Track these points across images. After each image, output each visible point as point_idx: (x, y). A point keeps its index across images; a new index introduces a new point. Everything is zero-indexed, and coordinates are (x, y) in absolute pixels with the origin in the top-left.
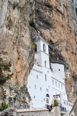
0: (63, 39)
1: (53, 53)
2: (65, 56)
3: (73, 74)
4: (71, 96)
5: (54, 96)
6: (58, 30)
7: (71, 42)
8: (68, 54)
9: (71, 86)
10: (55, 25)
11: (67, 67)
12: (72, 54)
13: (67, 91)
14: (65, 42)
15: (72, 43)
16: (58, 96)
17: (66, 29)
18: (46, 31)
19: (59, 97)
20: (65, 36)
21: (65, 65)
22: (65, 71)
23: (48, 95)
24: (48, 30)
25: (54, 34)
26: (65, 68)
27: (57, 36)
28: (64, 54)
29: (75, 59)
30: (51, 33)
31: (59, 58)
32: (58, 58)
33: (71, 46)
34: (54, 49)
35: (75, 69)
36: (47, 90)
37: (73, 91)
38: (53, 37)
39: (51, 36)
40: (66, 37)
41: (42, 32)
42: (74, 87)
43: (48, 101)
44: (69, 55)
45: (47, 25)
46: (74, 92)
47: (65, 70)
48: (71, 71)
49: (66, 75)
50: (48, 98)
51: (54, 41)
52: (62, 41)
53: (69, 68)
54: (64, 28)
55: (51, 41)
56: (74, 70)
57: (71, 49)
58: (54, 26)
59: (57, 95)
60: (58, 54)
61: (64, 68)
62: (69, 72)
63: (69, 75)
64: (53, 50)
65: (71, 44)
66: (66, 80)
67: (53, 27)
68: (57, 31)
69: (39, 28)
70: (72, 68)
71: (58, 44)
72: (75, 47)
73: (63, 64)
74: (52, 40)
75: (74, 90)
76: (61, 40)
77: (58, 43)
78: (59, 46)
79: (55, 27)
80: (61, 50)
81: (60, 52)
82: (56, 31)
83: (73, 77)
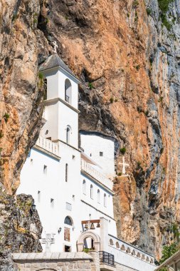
0: (117, 69)
2: (118, 117)
3: (136, 166)
4: (126, 226)
5: (83, 222)
6: (108, 41)
7: (139, 79)
8: (128, 112)
9: (129, 198)
10: (100, 26)
12: (137, 112)
13: (117, 212)
14: (123, 79)
15: (140, 83)
16: (95, 225)
17: (128, 41)
18: (73, 41)
19: (98, 226)
20: (123, 61)
21: (116, 141)
22: (116, 158)
23: (68, 220)
24: (81, 40)
25: (94, 53)
26: (116, 149)
27: (101, 59)
28: (117, 111)
29: (144, 128)
30: (86, 51)
31: (104, 123)
32: (100, 122)
33: (138, 91)
34: (91, 95)
35: (142, 154)
36: (68, 205)
37: (132, 212)
38: (92, 63)
39: (88, 57)
40: (125, 64)
41: (64, 46)
42: (136, 201)
43: (69, 234)
44: (130, 115)
45: (78, 25)
46: (134, 217)
47: (115, 154)
48: (131, 160)
49: (117, 168)
50: (68, 226)
51: (95, 72)
52: (114, 75)
53: (128, 150)
54: (122, 37)
55: (86, 73)
56: (140, 157)
57: (136, 98)
58: (96, 31)
59: (92, 222)
60: (102, 111)
61: (113, 151)
62: (126, 161)
63: (127, 169)
64: (88, 99)
66: (116, 181)
67: (93, 33)
68: (105, 46)
69: (56, 33)
70: (134, 152)
71: (104, 83)
72: (146, 96)
73: (112, 139)
74: (90, 70)
75: (137, 209)
76: (113, 72)
77: (104, 80)
78: (107, 88)
79: (98, 33)
80: (111, 100)
81: (107, 104)
82: (100, 44)
83: (136, 176)
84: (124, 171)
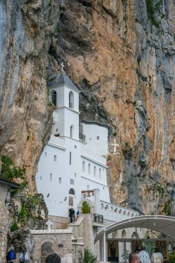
0: (110, 75)
1: (88, 105)
2: (111, 110)
3: (124, 146)
4: (116, 191)
5: (83, 192)
6: (102, 55)
7: (128, 78)
8: (118, 105)
9: (119, 171)
10: (96, 44)
11: (114, 131)
12: (126, 104)
13: (109, 181)
14: (114, 81)
15: (129, 81)
16: (91, 193)
17: (119, 50)
18: (76, 59)
19: (93, 195)
20: (115, 67)
21: (109, 128)
22: (109, 140)
23: (72, 192)
24: (81, 57)
25: (91, 65)
26: (109, 134)
27: (98, 69)
28: (110, 106)
29: (132, 115)
30: (86, 64)
31: (100, 115)
32: (97, 115)
33: (127, 88)
34: (90, 97)
35: (129, 136)
36: (72, 182)
37: (121, 180)
38: (91, 73)
39: (87, 69)
40: (116, 69)
41: (69, 64)
42: (124, 172)
43: (72, 201)
44: (120, 107)
45: (79, 46)
46: (123, 184)
47: (108, 137)
48: (120, 141)
49: (110, 148)
50: (71, 195)
51: (92, 80)
52: (107, 79)
53: (118, 134)
54: (114, 48)
55: (85, 81)
56: (128, 138)
57: (125, 93)
59: (89, 192)
60: (98, 107)
62: (117, 142)
63: (117, 148)
64: (87, 99)
65: (126, 83)
66: (109, 158)
67: (91, 50)
68: (100, 58)
69: (63, 55)
70: (123, 135)
71: (99, 87)
72: (134, 90)
73: (106, 126)
74: (88, 79)
75: (124, 178)
76: (106, 77)
77: (99, 84)
78: (102, 89)
79: (95, 49)
80: (105, 98)
81: (102, 102)
82: (97, 57)
83: (125, 152)
84: (115, 150)
